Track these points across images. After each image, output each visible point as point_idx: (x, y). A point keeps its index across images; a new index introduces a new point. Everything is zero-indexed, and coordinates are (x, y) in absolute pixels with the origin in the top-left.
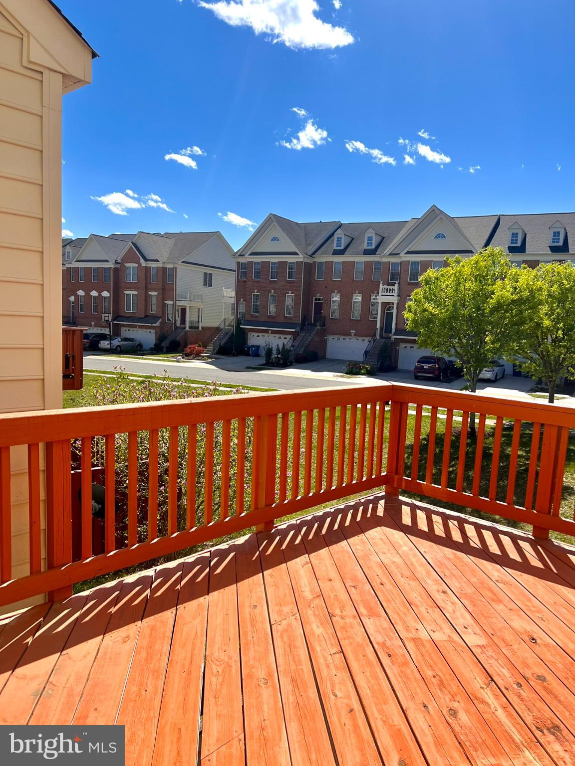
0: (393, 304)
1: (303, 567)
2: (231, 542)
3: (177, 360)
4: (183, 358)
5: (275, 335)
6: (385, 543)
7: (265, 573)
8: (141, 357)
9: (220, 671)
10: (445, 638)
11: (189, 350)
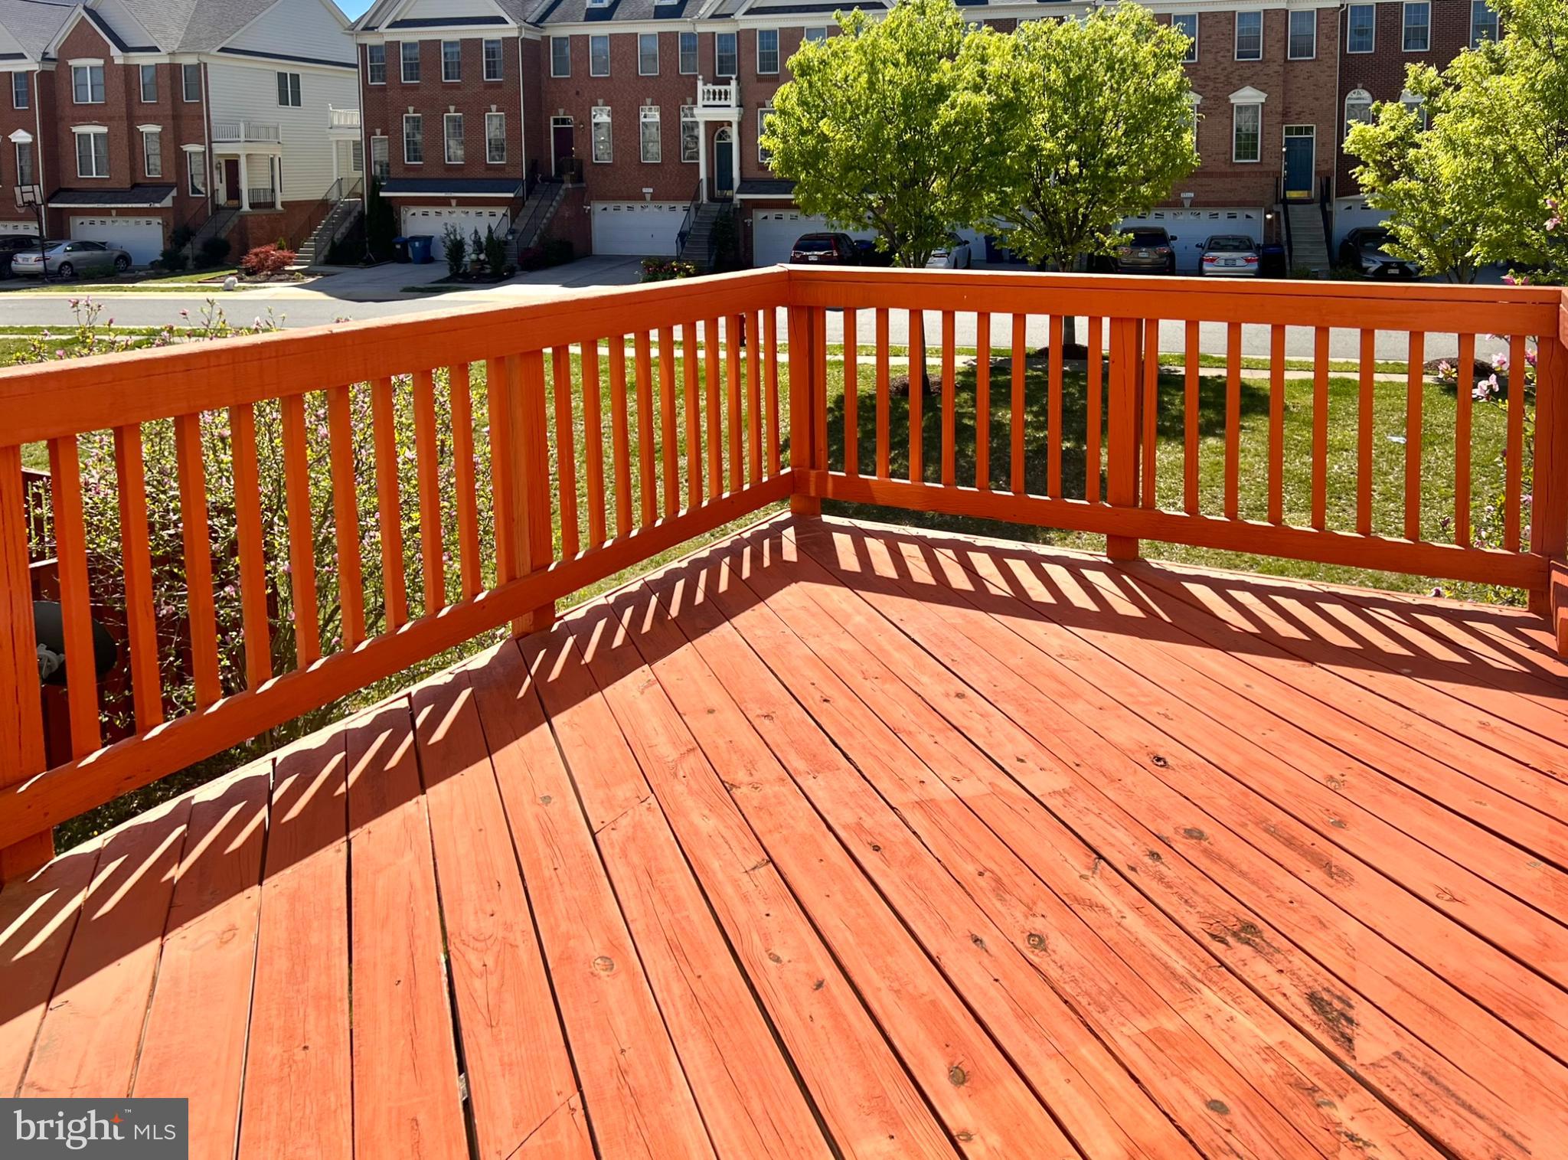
0: (730, 124)
1: (642, 693)
2: (456, 668)
3: (227, 285)
4: (241, 280)
5: (466, 209)
6: (813, 615)
7: (554, 720)
8: (131, 285)
9: (490, 963)
10: (983, 788)
11: (254, 260)
